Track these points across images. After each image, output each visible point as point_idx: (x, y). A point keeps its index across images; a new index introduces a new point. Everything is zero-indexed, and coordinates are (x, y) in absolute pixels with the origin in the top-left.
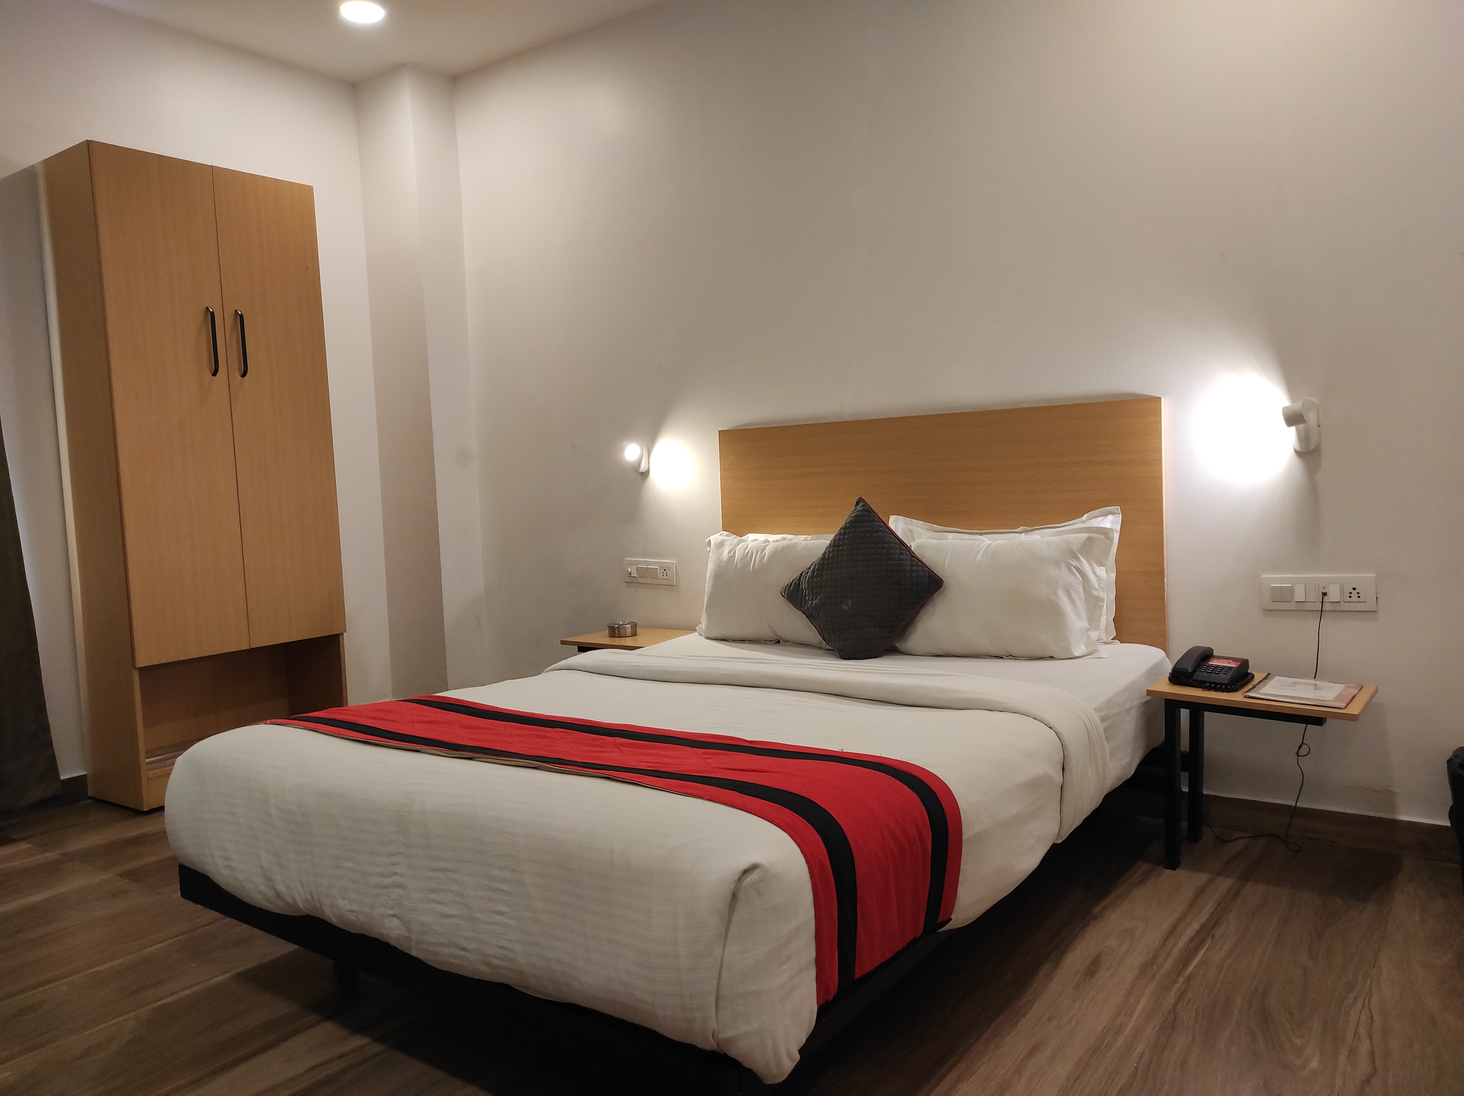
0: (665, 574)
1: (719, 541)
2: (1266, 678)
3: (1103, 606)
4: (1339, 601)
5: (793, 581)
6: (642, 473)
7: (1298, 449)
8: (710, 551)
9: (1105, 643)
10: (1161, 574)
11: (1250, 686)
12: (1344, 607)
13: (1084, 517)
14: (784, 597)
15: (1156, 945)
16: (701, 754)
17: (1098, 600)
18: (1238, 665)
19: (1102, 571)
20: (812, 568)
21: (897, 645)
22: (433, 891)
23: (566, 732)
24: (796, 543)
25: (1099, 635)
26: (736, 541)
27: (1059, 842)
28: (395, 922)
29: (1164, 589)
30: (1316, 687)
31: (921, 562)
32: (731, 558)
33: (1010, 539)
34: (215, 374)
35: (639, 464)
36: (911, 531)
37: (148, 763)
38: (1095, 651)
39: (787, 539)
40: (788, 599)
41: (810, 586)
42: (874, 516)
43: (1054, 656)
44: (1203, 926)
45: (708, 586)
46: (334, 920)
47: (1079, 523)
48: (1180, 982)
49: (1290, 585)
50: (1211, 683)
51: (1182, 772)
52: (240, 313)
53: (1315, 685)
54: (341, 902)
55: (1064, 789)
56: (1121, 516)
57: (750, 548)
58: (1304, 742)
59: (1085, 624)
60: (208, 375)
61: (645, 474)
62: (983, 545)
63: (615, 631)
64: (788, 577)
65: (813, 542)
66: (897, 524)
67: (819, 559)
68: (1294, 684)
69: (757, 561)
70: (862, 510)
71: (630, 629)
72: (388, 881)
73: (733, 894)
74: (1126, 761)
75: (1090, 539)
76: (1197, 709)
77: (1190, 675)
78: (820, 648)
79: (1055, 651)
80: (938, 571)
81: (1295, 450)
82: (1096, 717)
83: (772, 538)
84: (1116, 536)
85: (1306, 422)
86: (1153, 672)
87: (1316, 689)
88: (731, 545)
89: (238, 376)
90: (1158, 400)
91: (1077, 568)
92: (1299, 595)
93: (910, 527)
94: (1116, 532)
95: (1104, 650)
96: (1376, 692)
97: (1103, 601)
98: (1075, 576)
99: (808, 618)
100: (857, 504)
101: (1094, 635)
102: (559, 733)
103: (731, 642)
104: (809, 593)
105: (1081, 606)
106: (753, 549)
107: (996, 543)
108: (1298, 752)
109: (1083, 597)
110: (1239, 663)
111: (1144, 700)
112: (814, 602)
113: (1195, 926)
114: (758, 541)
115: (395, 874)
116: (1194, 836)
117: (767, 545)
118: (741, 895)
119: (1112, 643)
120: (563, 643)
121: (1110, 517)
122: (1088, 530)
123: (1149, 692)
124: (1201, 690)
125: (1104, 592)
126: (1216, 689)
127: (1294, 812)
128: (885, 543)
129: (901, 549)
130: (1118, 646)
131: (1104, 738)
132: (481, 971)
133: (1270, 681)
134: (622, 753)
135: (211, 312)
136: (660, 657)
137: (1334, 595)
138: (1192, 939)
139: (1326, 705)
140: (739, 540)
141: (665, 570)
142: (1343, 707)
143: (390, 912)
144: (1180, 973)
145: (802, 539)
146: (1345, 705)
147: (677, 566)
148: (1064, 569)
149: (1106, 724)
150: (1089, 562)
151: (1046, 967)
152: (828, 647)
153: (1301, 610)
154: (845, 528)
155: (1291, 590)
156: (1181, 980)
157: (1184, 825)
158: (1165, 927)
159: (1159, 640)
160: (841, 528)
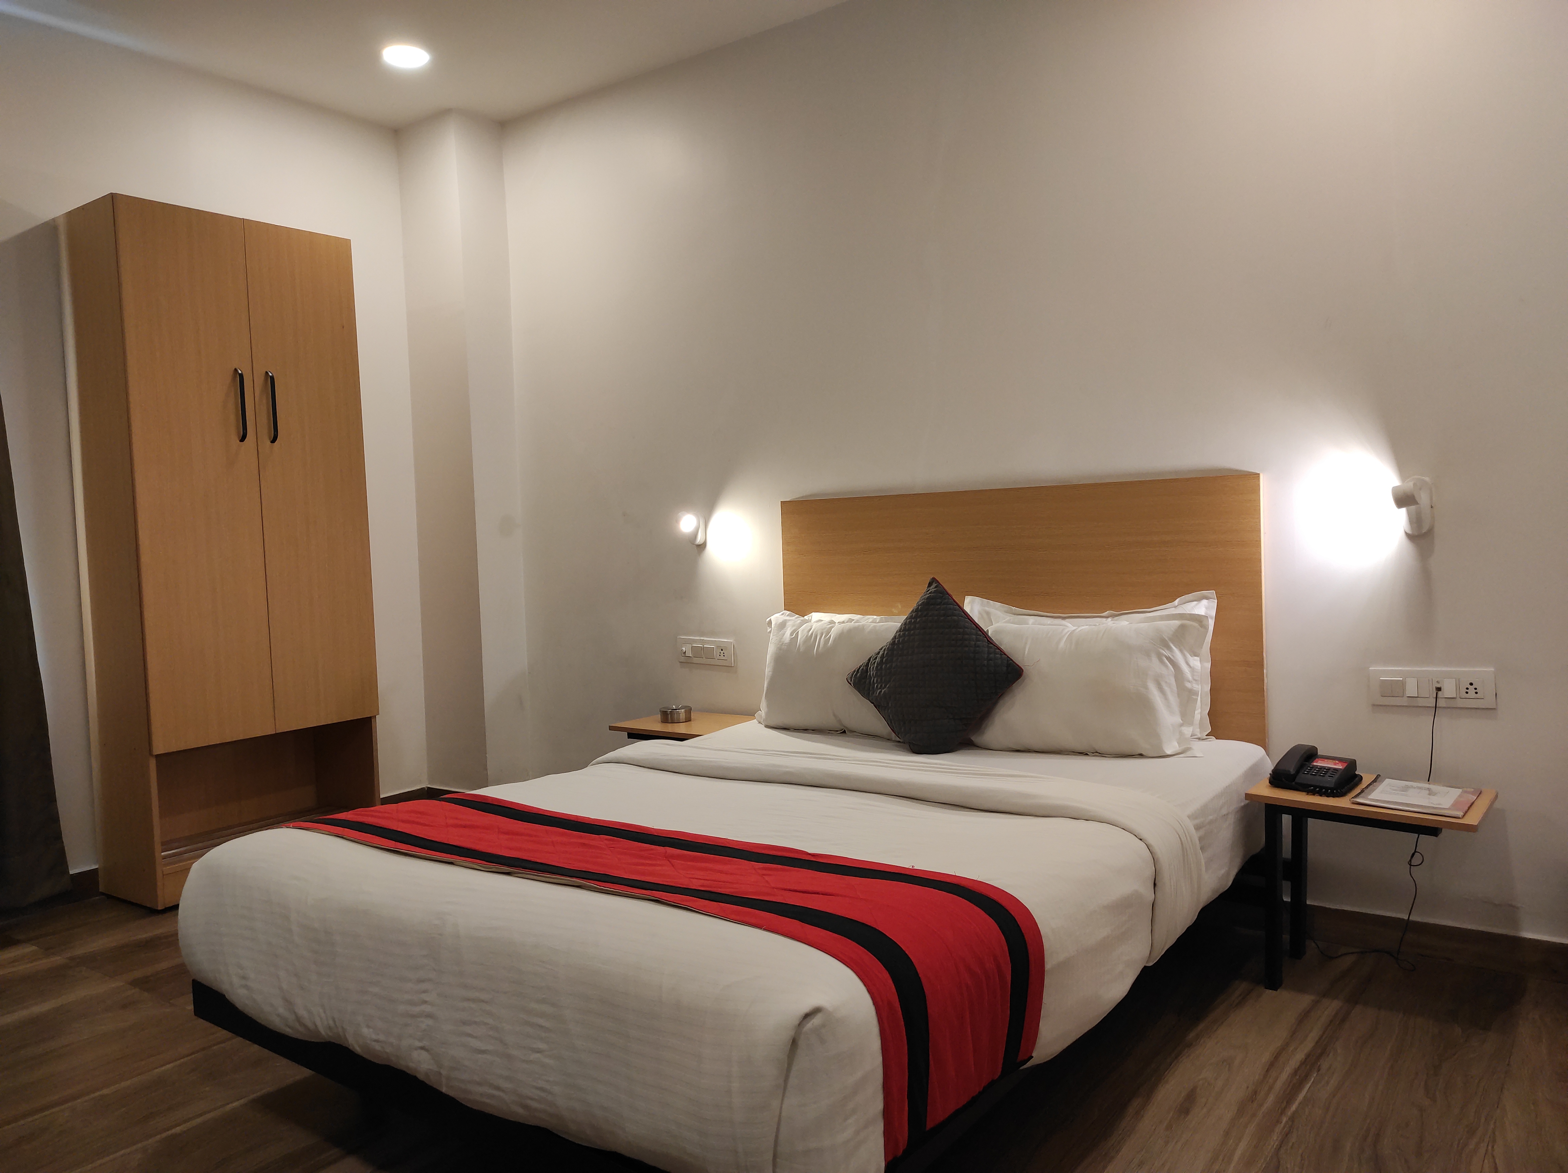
0: (722, 654)
1: (781, 621)
2: (1375, 781)
3: (1197, 699)
4: (1455, 696)
5: (860, 667)
6: (699, 546)
7: (1409, 532)
8: (770, 632)
9: (1199, 739)
10: (1261, 664)
11: (1357, 790)
12: (1460, 703)
13: (1176, 602)
14: (851, 684)
15: (1257, 1077)
16: (759, 868)
17: (1192, 693)
18: (1345, 766)
19: (1195, 662)
20: (881, 653)
21: (973, 738)
22: (464, 1023)
23: (613, 840)
24: (863, 626)
25: (1193, 731)
26: (799, 621)
27: (1151, 964)
28: (424, 1055)
29: (1263, 680)
30: (1431, 793)
31: (999, 649)
32: (794, 640)
33: (1095, 625)
34: (243, 439)
35: (695, 535)
36: (988, 613)
37: (165, 857)
38: (1188, 749)
39: (854, 620)
40: (855, 686)
41: (879, 674)
42: (949, 599)
43: (1143, 753)
44: (1308, 1056)
45: (768, 671)
46: (358, 1050)
47: (1171, 609)
48: (1284, 1122)
49: (1402, 679)
50: (1315, 787)
51: (1283, 882)
52: (271, 375)
53: (1429, 789)
54: (365, 1031)
55: (1156, 907)
56: (1216, 601)
57: (814, 629)
58: (1417, 851)
59: (1178, 719)
60: (235, 440)
61: (702, 547)
62: (1066, 631)
63: (667, 716)
64: (855, 662)
65: (882, 625)
66: (973, 606)
67: (888, 644)
68: (1406, 789)
69: (821, 646)
70: (935, 592)
71: (684, 714)
72: (417, 1010)
73: (793, 1040)
74: (1223, 871)
75: (1182, 627)
76: (1301, 815)
77: (1293, 777)
78: (889, 740)
79: (1144, 747)
80: (1018, 659)
81: (1406, 533)
82: (1190, 825)
83: (838, 618)
84: (1211, 623)
85: (1417, 503)
86: (1252, 772)
87: (1429, 794)
88: (793, 626)
89: (269, 442)
90: (1257, 476)
91: (1168, 658)
92: (1411, 690)
93: (987, 609)
94: (1212, 618)
95: (1199, 748)
96: (1497, 796)
97: (1196, 694)
98: (1166, 666)
99: (876, 708)
100: (930, 585)
101: (1188, 731)
102: (605, 841)
103: (793, 731)
104: (877, 681)
105: (1173, 699)
106: (817, 631)
107: (1079, 629)
108: (1410, 861)
109: (1175, 689)
110: (1346, 764)
111: (1243, 804)
112: (883, 691)
113: (1300, 1056)
114: (823, 622)
115: (425, 1002)
116: (1297, 952)
117: (832, 627)
118: (802, 1043)
119: (1206, 739)
120: (612, 728)
121: (1205, 602)
122: (1181, 616)
123: (1248, 796)
124: (1304, 793)
125: (1198, 684)
126: (1321, 794)
127: (1407, 926)
128: (960, 628)
129: (977, 634)
130: (1214, 743)
131: (1199, 848)
132: (517, 1112)
133: (1380, 785)
134: (673, 866)
135: (239, 374)
136: (715, 750)
137: (1449, 690)
138: (1296, 1072)
139: (1441, 814)
140: (802, 620)
141: (722, 650)
142: (1460, 816)
143: (418, 1044)
144: (1283, 1112)
145: (870, 620)
146: (1462, 814)
147: (735, 646)
148: (1155, 660)
149: (1202, 832)
150: (1181, 651)
151: (1136, 1103)
152: (898, 739)
153: (1412, 707)
154: (916, 610)
155: (1402, 684)
156: (1284, 1120)
157: (1286, 937)
158: (1266, 1057)
159: (1258, 736)
160: (913, 610)
